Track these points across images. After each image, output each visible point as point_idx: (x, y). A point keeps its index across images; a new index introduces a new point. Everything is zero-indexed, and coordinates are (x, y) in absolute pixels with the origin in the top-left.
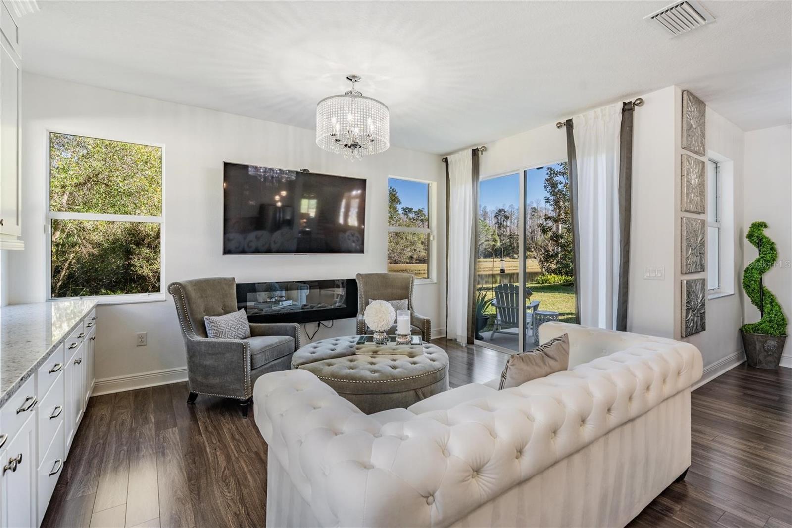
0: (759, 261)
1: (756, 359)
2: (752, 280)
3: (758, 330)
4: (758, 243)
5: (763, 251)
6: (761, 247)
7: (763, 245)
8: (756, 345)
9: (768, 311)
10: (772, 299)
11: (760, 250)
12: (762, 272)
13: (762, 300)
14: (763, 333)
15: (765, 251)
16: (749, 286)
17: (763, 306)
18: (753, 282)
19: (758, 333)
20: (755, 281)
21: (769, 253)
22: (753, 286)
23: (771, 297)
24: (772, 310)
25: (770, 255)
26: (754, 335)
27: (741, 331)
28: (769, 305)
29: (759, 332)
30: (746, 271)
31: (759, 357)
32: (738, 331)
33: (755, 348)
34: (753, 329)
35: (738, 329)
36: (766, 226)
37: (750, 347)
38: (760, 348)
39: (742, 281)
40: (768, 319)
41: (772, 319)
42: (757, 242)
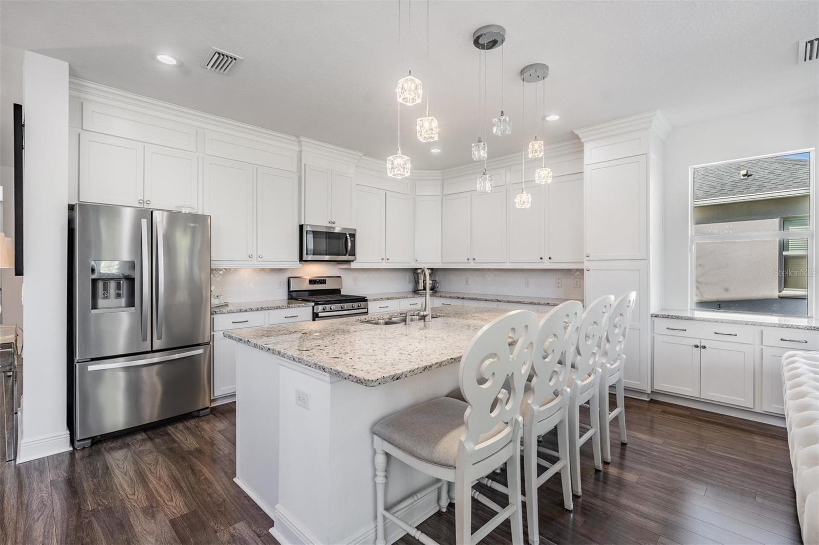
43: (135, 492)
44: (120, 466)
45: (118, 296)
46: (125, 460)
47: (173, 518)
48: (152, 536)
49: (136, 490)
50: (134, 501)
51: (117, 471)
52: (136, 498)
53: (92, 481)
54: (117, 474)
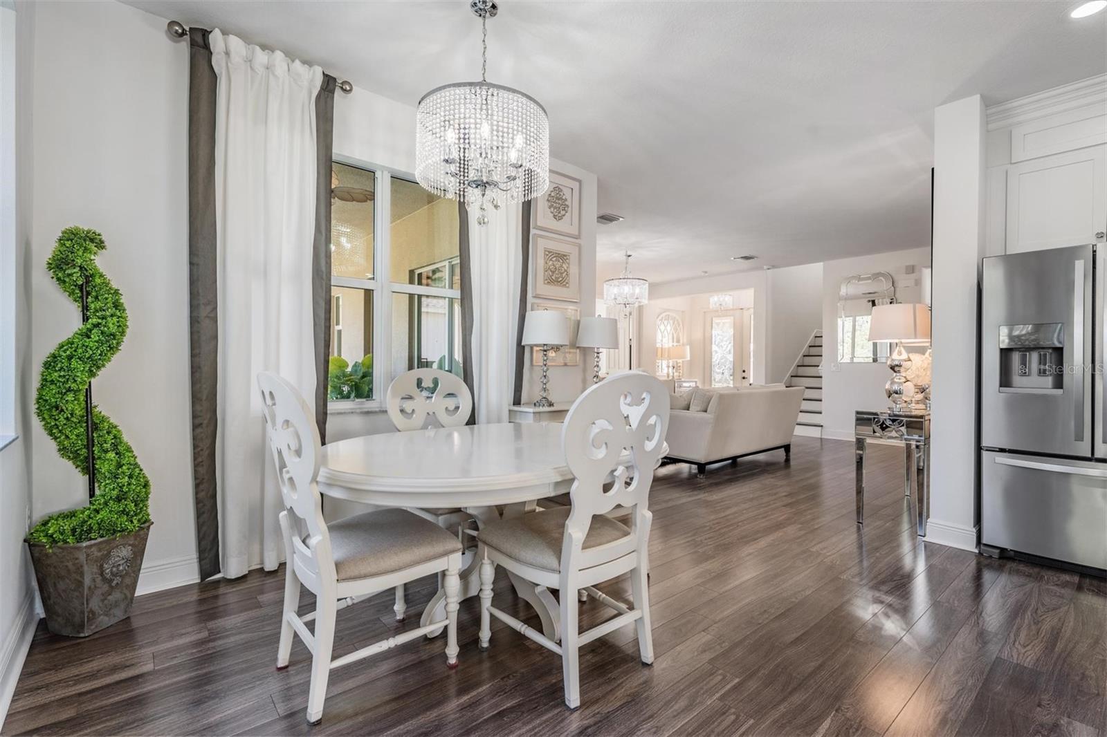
0: (89, 337)
1: (83, 612)
2: (69, 390)
3: (90, 529)
4: (81, 288)
5: (97, 311)
6: (90, 299)
7: (94, 294)
8: (82, 574)
9: (110, 471)
10: (115, 437)
11: (85, 308)
12: (94, 366)
13: (90, 444)
14: (102, 536)
15: (101, 309)
16: (57, 407)
17: (94, 459)
18: (70, 397)
19: (91, 539)
20: (77, 392)
21: (112, 316)
22: (70, 407)
23: (114, 431)
24: (119, 466)
25: (115, 319)
26: (78, 549)
27: (30, 544)
28: (111, 455)
29: (92, 535)
30: (48, 365)
31: (90, 605)
32: (24, 547)
33: (80, 584)
34: (74, 530)
35: (21, 539)
36: (101, 245)
37: (62, 585)
38: (94, 580)
39: (34, 395)
40: (115, 493)
41: (125, 489)
42: (80, 283)
43: (1028, 645)
44: (1039, 612)
45: (1042, 373)
46: (1052, 610)
47: (1006, 658)
48: (963, 653)
49: (1032, 644)
50: (1018, 651)
51: (1029, 614)
52: (1023, 651)
53: (965, 583)
54: (1027, 617)
